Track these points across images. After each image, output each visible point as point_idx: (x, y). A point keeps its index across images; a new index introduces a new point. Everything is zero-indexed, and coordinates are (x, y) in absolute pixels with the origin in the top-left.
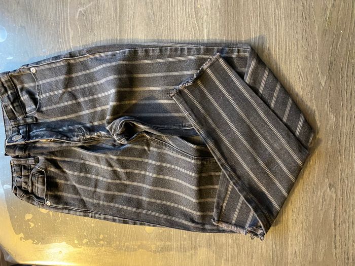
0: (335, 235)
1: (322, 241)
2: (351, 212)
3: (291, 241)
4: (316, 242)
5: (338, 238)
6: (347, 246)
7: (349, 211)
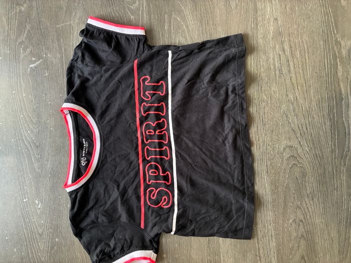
0: (259, 248)
1: (248, 254)
2: (269, 226)
3: (223, 256)
4: (244, 256)
5: (261, 251)
6: (269, 258)
7: (268, 226)
